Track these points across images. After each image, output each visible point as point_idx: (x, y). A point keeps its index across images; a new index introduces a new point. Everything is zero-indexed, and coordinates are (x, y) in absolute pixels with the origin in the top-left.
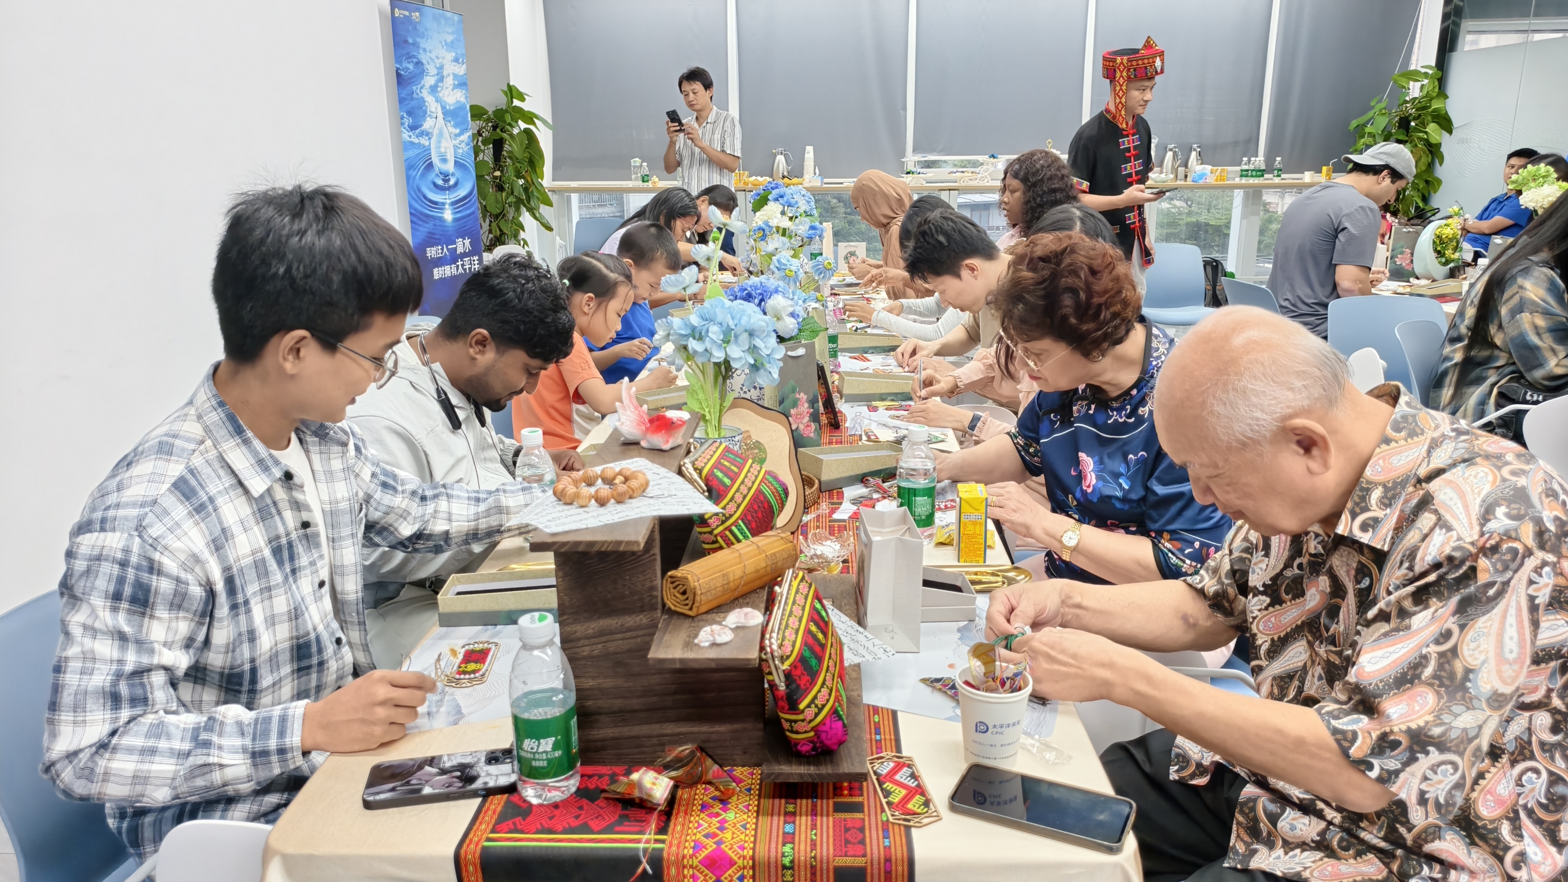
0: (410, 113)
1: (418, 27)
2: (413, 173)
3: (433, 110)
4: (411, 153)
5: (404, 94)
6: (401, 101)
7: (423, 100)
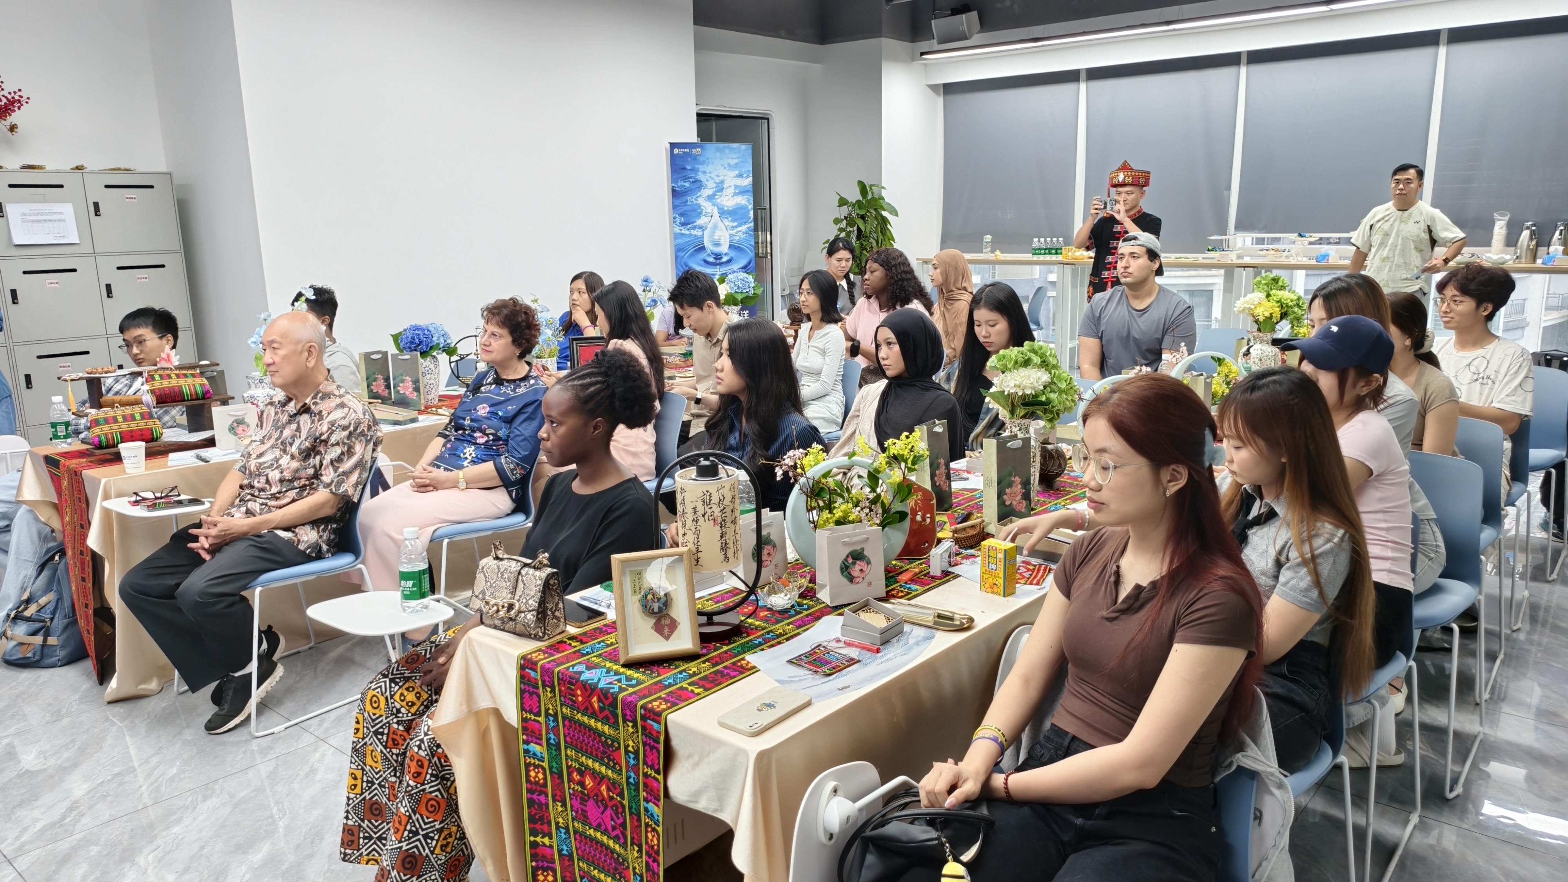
0: (681, 215)
1: (698, 158)
2: (681, 254)
3: (709, 210)
4: (680, 241)
5: (678, 202)
6: (675, 207)
7: (699, 206)
